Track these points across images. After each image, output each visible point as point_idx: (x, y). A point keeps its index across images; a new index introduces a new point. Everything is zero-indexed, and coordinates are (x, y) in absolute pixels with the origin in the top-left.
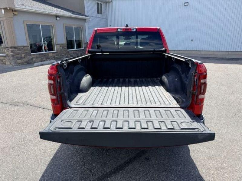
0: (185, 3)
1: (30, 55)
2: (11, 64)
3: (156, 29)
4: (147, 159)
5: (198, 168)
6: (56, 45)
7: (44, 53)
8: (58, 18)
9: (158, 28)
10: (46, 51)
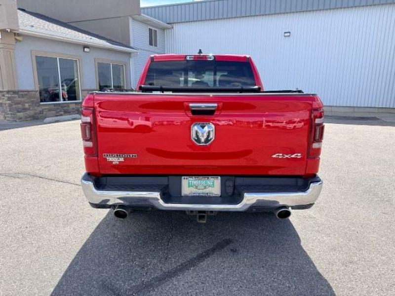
0: (285, 33)
1: (38, 106)
2: (7, 118)
3: (245, 58)
4: (234, 251)
5: (314, 263)
6: (82, 90)
7: (62, 104)
8: (86, 50)
9: (248, 56)
10: (64, 100)
